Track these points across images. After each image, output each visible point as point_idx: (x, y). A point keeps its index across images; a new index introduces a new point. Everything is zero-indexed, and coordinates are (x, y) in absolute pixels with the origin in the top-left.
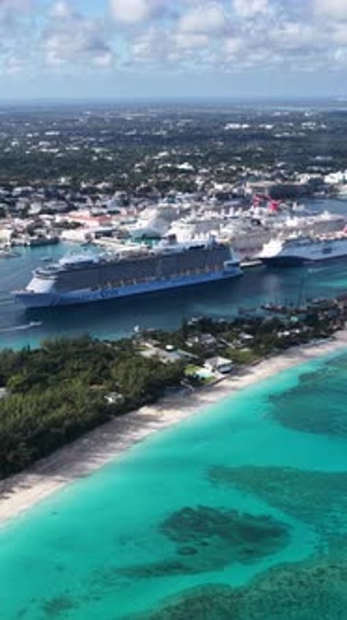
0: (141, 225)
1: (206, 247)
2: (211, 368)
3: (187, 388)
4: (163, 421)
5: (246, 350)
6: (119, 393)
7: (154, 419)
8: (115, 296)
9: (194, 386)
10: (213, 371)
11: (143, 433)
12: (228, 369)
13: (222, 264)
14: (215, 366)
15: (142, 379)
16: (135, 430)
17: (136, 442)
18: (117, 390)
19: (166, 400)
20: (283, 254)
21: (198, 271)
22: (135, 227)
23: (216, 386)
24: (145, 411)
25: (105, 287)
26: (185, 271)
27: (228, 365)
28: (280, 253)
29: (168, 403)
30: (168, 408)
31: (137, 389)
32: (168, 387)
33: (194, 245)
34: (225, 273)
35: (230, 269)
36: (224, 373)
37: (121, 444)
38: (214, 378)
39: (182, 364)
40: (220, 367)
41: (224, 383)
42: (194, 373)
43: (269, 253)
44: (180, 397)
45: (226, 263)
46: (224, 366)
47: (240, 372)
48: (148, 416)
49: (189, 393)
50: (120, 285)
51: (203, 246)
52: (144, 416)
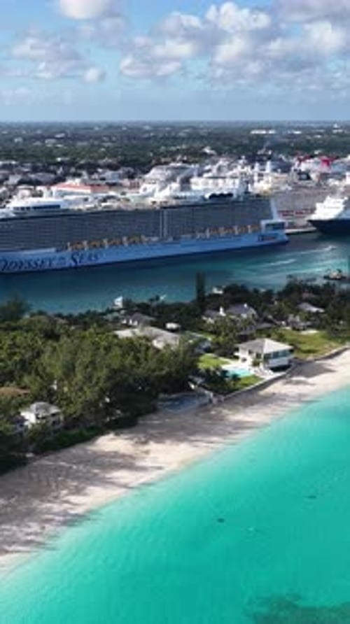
0: (145, 189)
1: (235, 196)
2: (250, 360)
3: (204, 395)
4: (144, 469)
5: (312, 332)
6: (52, 403)
7: (127, 463)
8: (93, 262)
9: (216, 392)
10: (255, 364)
11: (95, 496)
12: (283, 361)
13: (258, 224)
14: (258, 356)
15: (103, 373)
16: (78, 491)
17: (71, 521)
18: (50, 397)
19: (155, 420)
20: (345, 217)
21: (222, 231)
22: (138, 193)
23: (262, 393)
24: (109, 443)
25: (79, 246)
26: (204, 231)
27: (284, 353)
28: (340, 215)
29: (160, 426)
30: (159, 439)
31: (90, 394)
32: (162, 396)
33: (218, 193)
34: (263, 237)
35: (271, 232)
36: (275, 369)
37: (35, 527)
38: (255, 377)
39: (194, 352)
40: (267, 357)
41: (277, 388)
42: (218, 368)
43: (325, 214)
44: (185, 414)
45: (263, 223)
46: (276, 355)
47: (306, 368)
48: (116, 454)
49: (205, 407)
50: (102, 246)
51: (230, 195)
52: (105, 455)
